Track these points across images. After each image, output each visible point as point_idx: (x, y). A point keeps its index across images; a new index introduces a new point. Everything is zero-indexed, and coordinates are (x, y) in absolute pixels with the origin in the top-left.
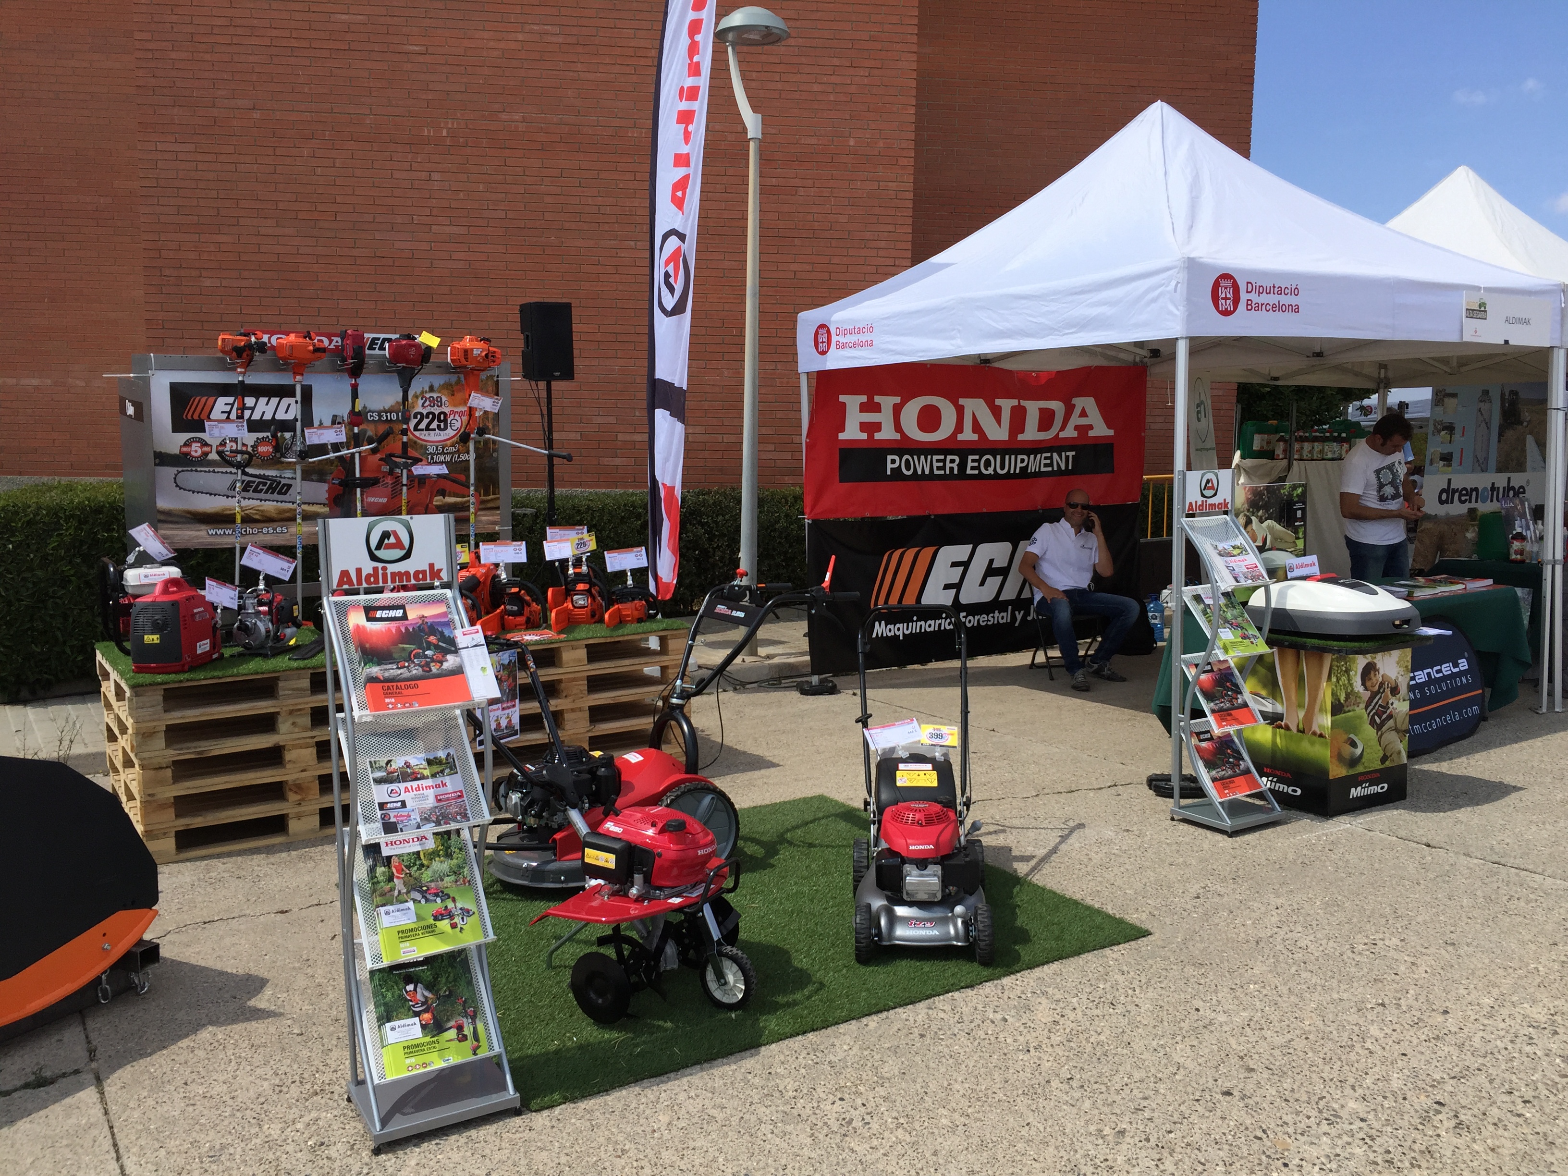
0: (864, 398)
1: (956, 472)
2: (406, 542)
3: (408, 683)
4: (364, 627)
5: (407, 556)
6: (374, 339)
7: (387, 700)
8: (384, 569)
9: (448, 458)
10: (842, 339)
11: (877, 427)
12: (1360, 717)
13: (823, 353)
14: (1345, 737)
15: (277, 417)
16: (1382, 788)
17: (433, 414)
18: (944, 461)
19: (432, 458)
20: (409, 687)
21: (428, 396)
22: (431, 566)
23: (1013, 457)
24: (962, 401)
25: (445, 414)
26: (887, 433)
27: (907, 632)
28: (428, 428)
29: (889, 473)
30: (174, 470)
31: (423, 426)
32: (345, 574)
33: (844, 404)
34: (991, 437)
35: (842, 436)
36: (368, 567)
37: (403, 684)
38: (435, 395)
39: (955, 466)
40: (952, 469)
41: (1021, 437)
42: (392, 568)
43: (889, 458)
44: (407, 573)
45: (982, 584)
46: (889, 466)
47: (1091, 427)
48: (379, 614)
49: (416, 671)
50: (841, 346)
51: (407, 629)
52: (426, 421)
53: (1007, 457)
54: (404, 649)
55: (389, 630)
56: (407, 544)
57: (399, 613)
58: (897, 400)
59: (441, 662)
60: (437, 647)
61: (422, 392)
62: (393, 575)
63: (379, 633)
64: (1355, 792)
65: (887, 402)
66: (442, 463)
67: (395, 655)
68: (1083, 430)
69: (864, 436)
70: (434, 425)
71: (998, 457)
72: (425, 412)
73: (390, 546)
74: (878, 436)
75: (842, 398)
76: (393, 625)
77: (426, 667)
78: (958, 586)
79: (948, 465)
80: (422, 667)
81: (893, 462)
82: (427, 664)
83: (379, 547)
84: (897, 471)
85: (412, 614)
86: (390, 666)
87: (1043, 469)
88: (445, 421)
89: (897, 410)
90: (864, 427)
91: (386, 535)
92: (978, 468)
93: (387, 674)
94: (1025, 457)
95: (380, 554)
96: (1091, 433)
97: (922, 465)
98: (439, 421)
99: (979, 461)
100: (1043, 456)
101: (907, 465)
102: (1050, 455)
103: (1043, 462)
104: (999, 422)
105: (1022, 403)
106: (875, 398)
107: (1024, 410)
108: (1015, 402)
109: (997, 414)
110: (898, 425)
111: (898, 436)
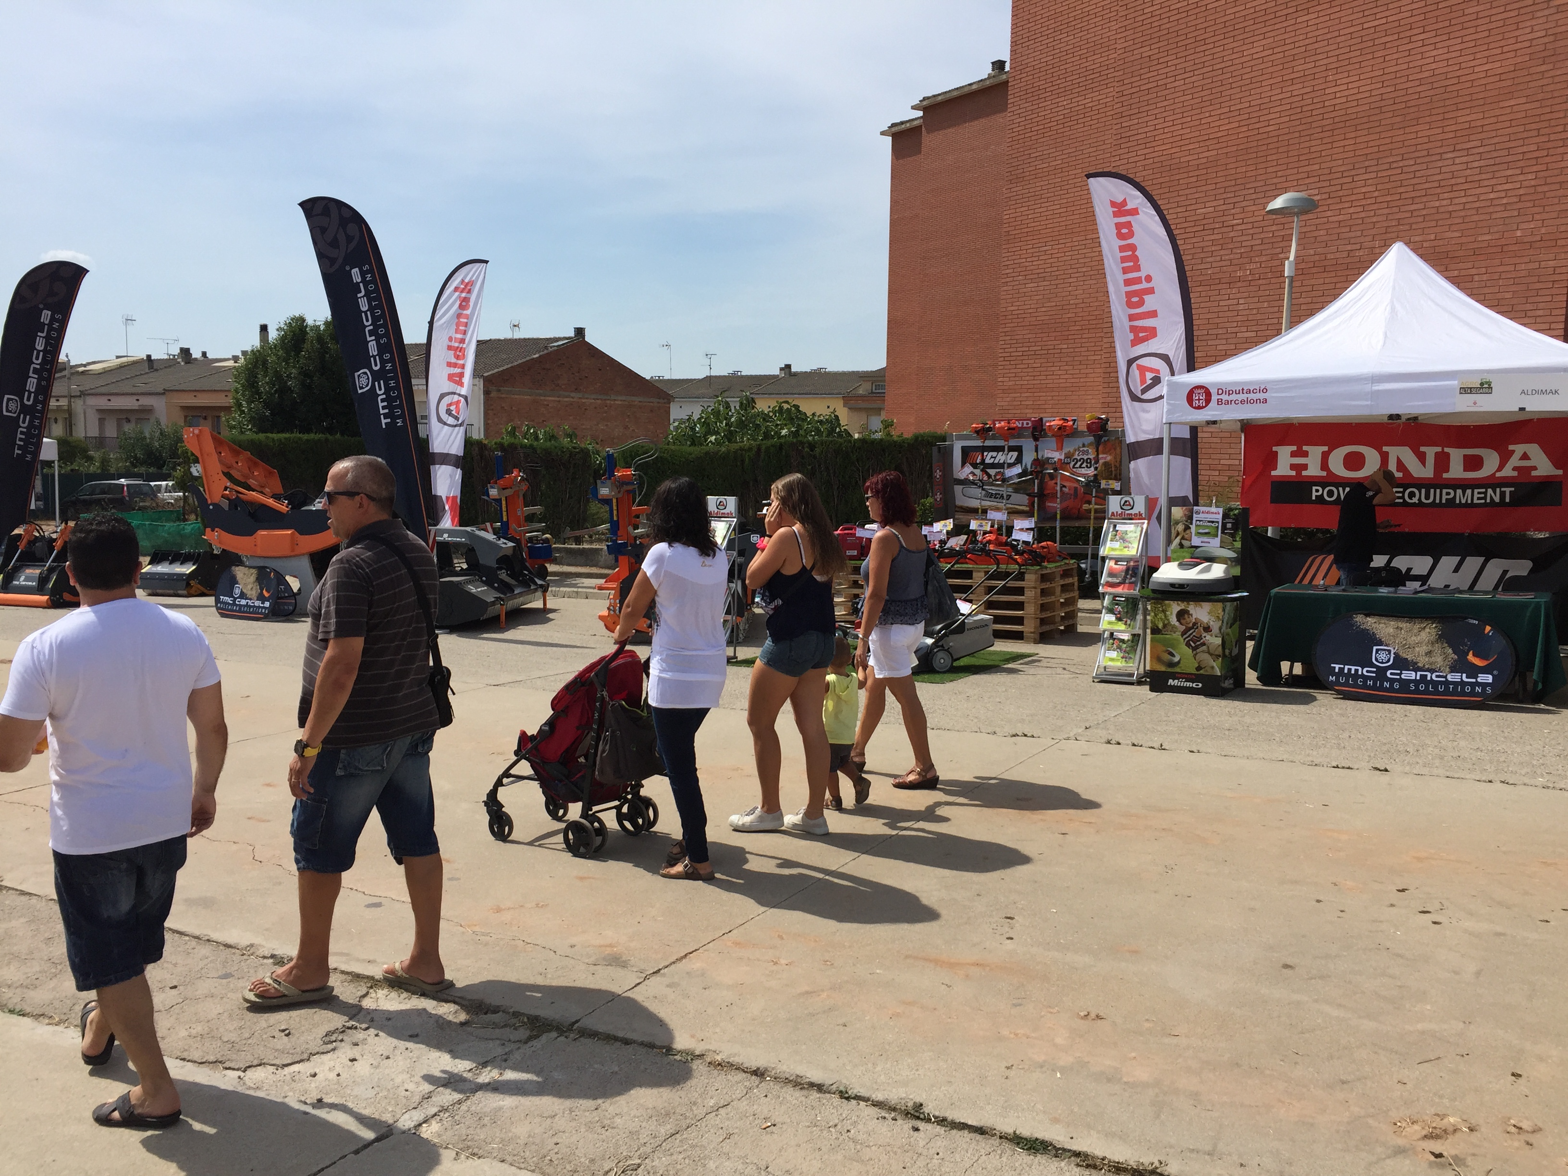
0: (1294, 448)
5: (726, 507)
11: (1305, 467)
17: (1084, 459)
21: (1081, 449)
23: (1438, 491)
24: (1385, 449)
25: (1090, 459)
26: (1314, 470)
28: (1080, 467)
29: (1314, 498)
30: (962, 487)
31: (1078, 465)
33: (1276, 451)
34: (1415, 475)
35: (1273, 473)
38: (1085, 449)
41: (1445, 475)
43: (1314, 488)
46: (1314, 494)
52: (1079, 463)
53: (1432, 491)
58: (1326, 448)
61: (1078, 448)
65: (1315, 452)
68: (1524, 471)
69: (1293, 473)
70: (1084, 465)
71: (1423, 491)
72: (1079, 458)
73: (722, 504)
74: (1304, 473)
75: (1274, 449)
81: (1317, 491)
83: (719, 504)
84: (1320, 498)
87: (1475, 501)
88: (1090, 463)
89: (1325, 456)
90: (1293, 467)
91: (721, 501)
92: (1403, 497)
94: (1451, 491)
96: (1534, 473)
98: (1087, 462)
99: (1403, 493)
100: (1476, 491)
101: (1331, 494)
102: (1484, 490)
103: (1476, 496)
104: (1424, 464)
105: (1446, 450)
106: (1305, 448)
107: (1448, 455)
108: (1439, 449)
109: (1422, 458)
110: (1324, 466)
111: (1324, 474)
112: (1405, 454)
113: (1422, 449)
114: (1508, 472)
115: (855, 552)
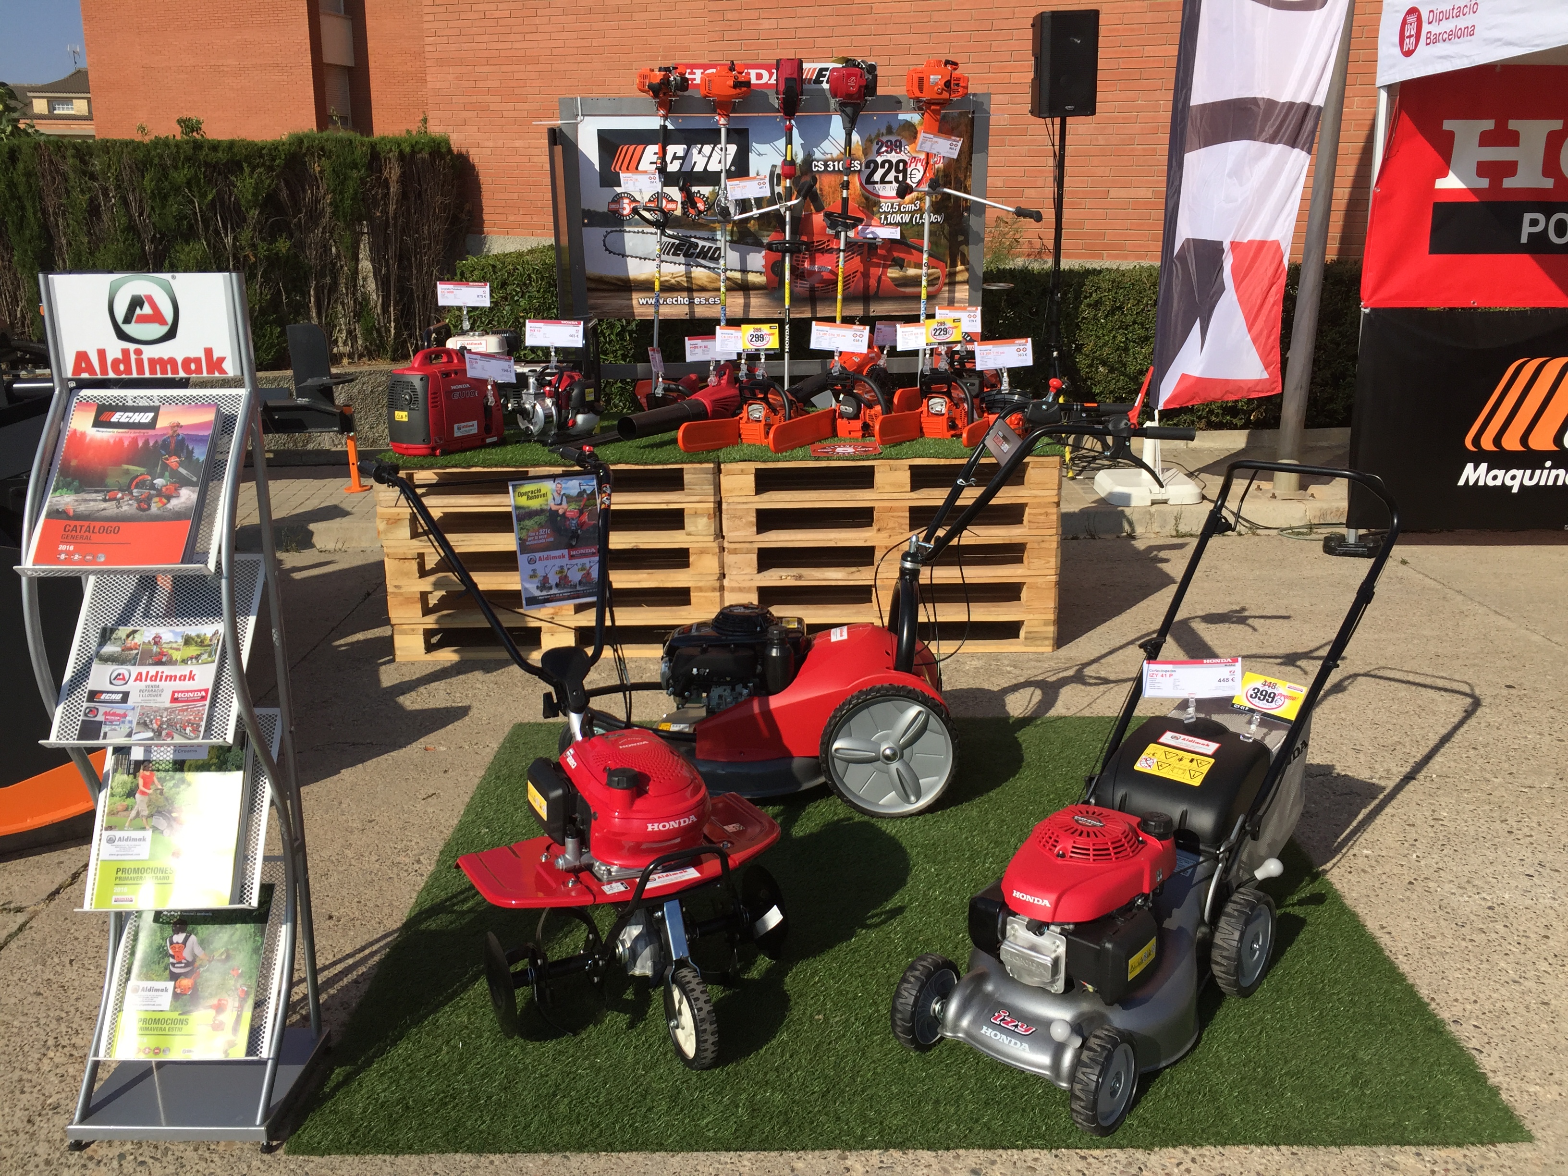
0: (1489, 125)
2: (167, 312)
3: (106, 524)
4: (83, 434)
5: (171, 334)
6: (822, 70)
7: (62, 547)
8: (138, 352)
9: (906, 218)
10: (1435, 29)
11: (1510, 168)
13: (1408, 54)
15: (710, 169)
17: (890, 162)
19: (886, 218)
20: (106, 530)
21: (884, 139)
22: (209, 352)
25: (905, 163)
26: (1529, 175)
27: (1527, 483)
29: (1524, 239)
30: (602, 231)
32: (81, 357)
33: (1451, 135)
35: (1440, 185)
36: (115, 348)
37: (98, 524)
38: (893, 138)
42: (150, 352)
43: (1527, 217)
44: (172, 361)
46: (1526, 230)
48: (116, 417)
49: (128, 507)
50: (1433, 40)
51: (146, 442)
54: (127, 472)
55: (121, 441)
56: (169, 316)
57: (147, 417)
58: (1557, 126)
59: (169, 498)
60: (174, 474)
61: (878, 136)
62: (152, 361)
63: (103, 447)
66: (897, 224)
67: (110, 481)
69: (1485, 184)
73: (144, 319)
74: (1508, 183)
75: (1450, 125)
76: (127, 435)
77: (144, 504)
80: (139, 501)
81: (1534, 223)
82: (149, 499)
83: (127, 320)
84: (1540, 238)
85: (162, 423)
86: (94, 496)
89: (1554, 144)
90: (1483, 169)
91: (136, 302)
93: (82, 508)
95: (130, 329)
98: (898, 171)
101: (1561, 229)
106: (1513, 124)
110: (1552, 165)
111: (1549, 183)
115: (470, 428)
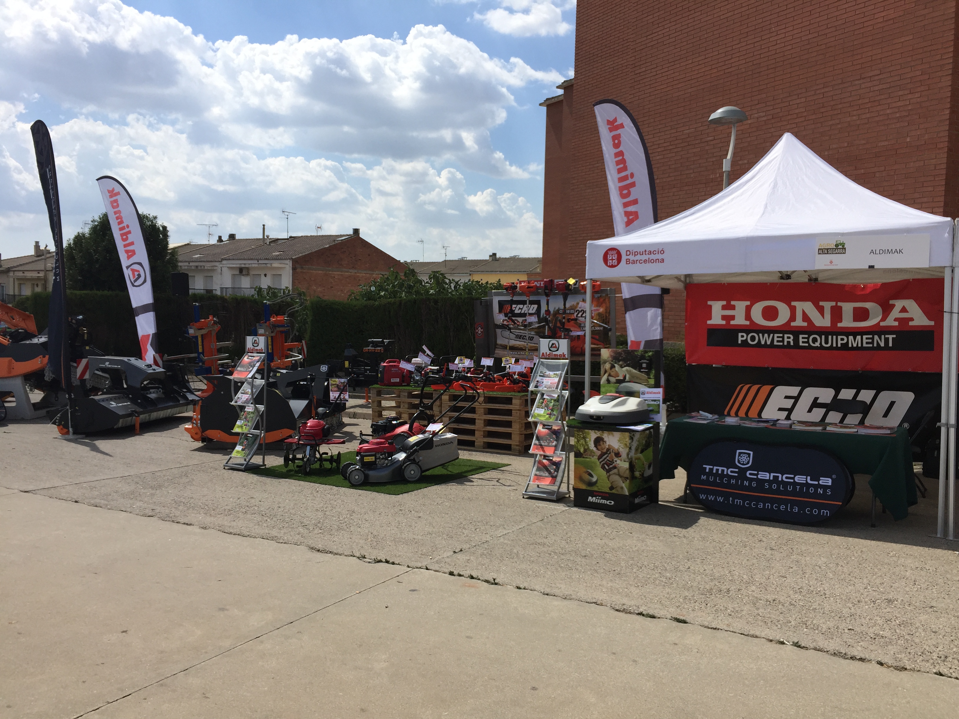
0: (724, 303)
1: (792, 344)
5: (258, 346)
11: (733, 318)
12: (595, 463)
14: (585, 470)
16: (611, 503)
17: (583, 310)
18: (783, 337)
19: (582, 328)
22: (262, 348)
23: (834, 337)
24: (793, 303)
26: (740, 320)
28: (581, 316)
29: (740, 342)
30: (499, 330)
32: (248, 348)
33: (711, 306)
34: (817, 324)
35: (709, 322)
36: (252, 347)
39: (791, 340)
40: (789, 342)
41: (839, 325)
43: (740, 334)
44: (258, 349)
45: (810, 411)
46: (740, 339)
47: (912, 319)
53: (830, 337)
56: (258, 343)
58: (748, 303)
61: (580, 302)
63: (246, 361)
64: (590, 499)
65: (741, 306)
68: (904, 321)
69: (724, 322)
70: (584, 315)
71: (823, 337)
72: (580, 310)
74: (732, 322)
75: (709, 303)
78: (790, 411)
79: (786, 340)
81: (742, 336)
84: (745, 343)
87: (864, 345)
89: (748, 309)
90: (724, 317)
91: (255, 341)
92: (808, 342)
94: (845, 337)
95: (254, 344)
96: (911, 323)
97: (766, 339)
99: (808, 338)
100: (864, 337)
101: (753, 338)
102: (871, 336)
103: (865, 341)
104: (823, 315)
105: (839, 304)
106: (733, 303)
107: (841, 308)
108: (834, 304)
109: (821, 310)
110: (748, 316)
111: (748, 323)
112: (808, 307)
113: (821, 303)
114: (890, 322)
115: (398, 380)
